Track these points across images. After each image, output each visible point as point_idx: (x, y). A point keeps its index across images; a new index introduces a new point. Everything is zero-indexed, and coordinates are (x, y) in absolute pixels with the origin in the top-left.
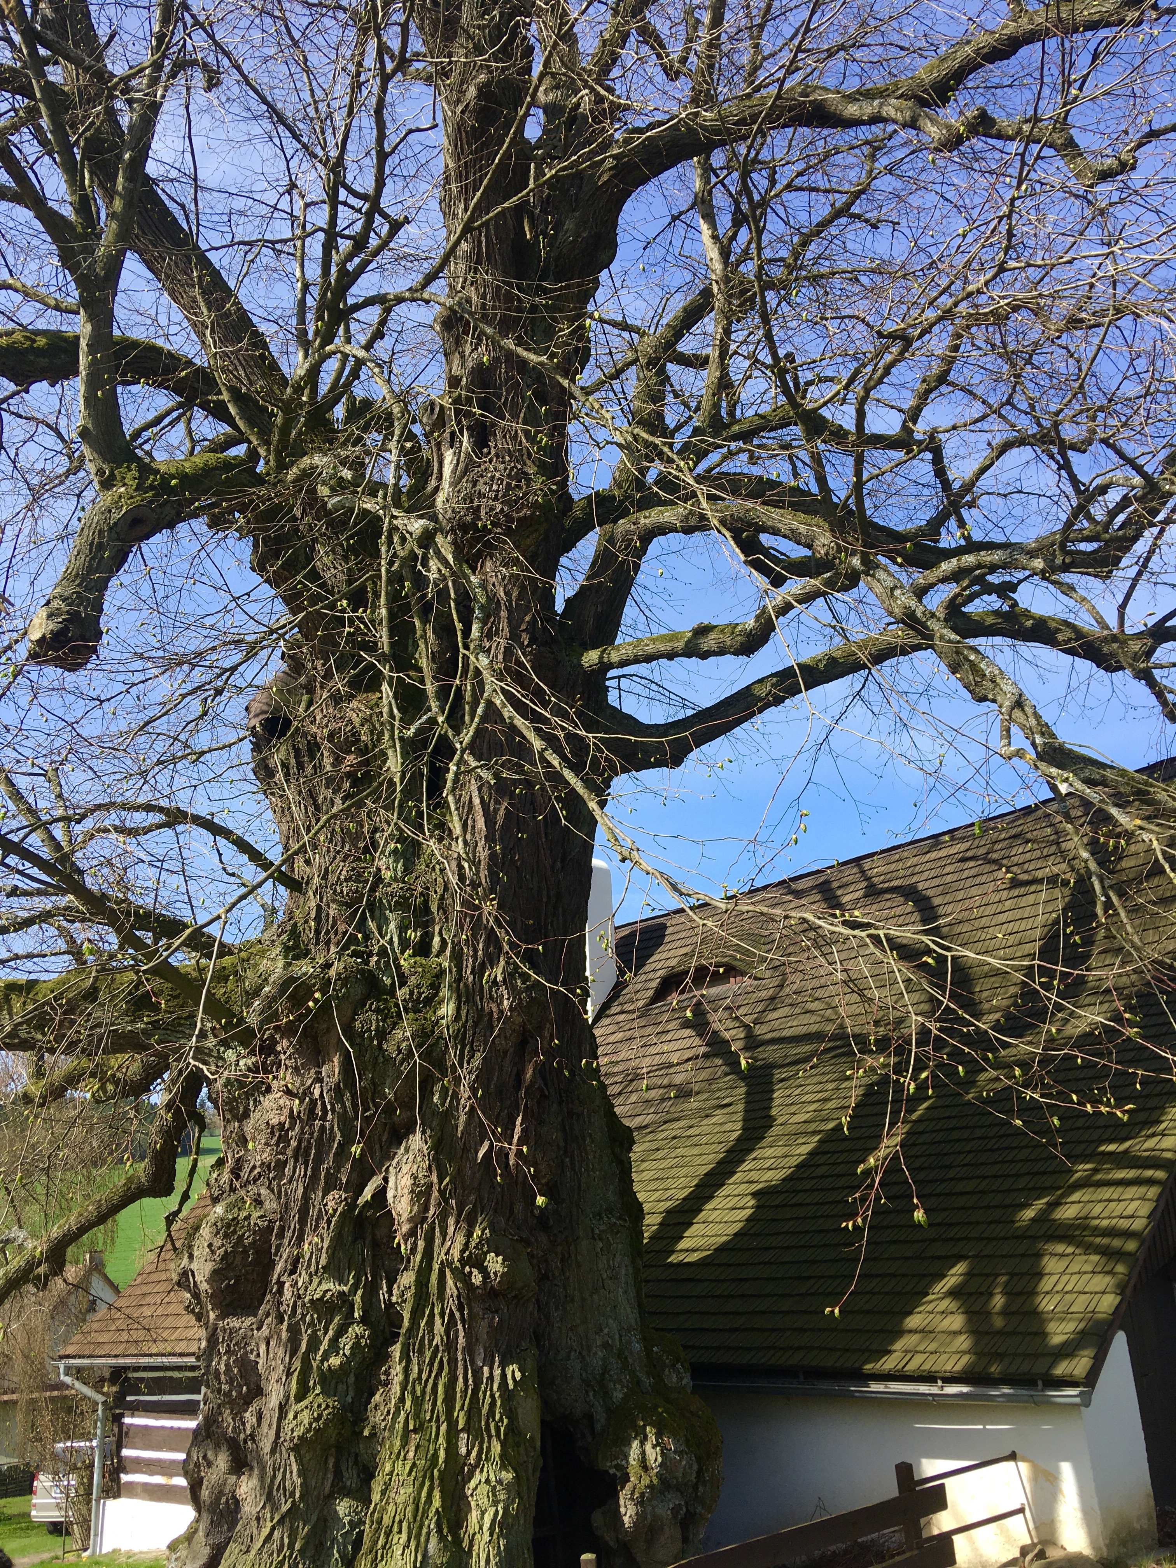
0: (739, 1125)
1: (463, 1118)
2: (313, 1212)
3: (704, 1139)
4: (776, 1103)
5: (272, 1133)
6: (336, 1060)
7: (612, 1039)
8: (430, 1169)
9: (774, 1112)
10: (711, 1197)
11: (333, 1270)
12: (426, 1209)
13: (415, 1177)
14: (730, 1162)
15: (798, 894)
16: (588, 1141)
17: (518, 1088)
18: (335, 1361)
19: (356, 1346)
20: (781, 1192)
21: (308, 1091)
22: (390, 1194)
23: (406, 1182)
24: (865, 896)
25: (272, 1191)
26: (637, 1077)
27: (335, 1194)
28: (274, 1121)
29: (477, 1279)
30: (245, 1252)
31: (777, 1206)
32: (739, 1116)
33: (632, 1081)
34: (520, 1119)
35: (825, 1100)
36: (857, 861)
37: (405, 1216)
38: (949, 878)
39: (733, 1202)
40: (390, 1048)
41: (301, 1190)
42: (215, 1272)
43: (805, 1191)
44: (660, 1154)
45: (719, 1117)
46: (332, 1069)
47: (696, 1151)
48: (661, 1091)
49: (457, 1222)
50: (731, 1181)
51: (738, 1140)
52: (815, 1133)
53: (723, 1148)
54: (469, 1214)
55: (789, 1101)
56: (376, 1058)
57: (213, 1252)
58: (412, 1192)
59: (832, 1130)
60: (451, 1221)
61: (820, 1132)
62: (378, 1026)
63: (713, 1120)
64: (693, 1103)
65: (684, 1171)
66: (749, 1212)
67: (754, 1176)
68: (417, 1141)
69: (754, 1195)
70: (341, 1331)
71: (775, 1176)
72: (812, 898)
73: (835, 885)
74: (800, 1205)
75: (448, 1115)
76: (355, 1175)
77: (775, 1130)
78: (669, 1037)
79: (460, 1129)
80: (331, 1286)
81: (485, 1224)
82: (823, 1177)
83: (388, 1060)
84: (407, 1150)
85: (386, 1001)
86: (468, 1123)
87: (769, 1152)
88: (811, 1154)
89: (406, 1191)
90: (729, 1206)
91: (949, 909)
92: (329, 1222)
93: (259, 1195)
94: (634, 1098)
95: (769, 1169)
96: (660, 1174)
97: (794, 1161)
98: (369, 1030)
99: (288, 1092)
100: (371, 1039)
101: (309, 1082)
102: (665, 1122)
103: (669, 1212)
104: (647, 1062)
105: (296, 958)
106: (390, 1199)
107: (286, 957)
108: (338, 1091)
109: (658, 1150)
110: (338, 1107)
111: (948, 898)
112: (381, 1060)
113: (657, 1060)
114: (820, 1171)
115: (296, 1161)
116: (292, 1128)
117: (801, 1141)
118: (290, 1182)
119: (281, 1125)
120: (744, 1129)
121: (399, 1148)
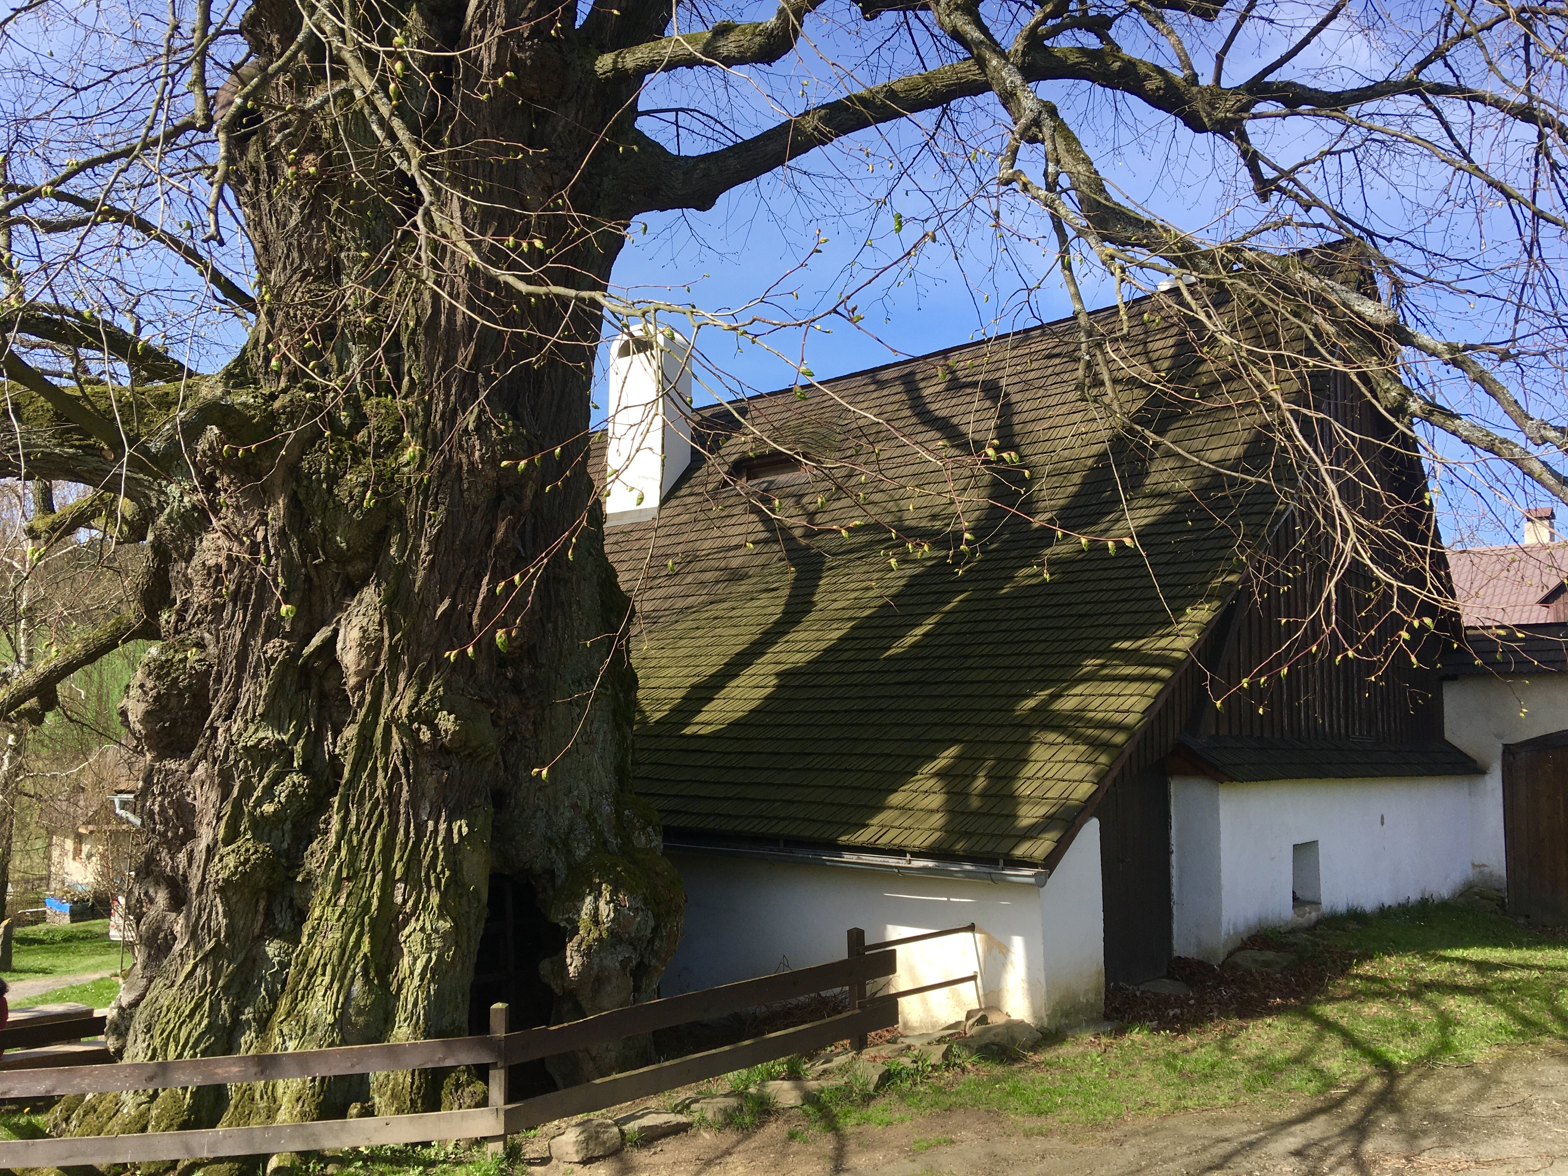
0: (780, 609)
1: (421, 573)
2: (252, 659)
3: (745, 621)
4: (820, 590)
5: (209, 574)
6: (281, 502)
7: (677, 520)
8: (381, 624)
9: (816, 598)
10: (737, 675)
11: (272, 717)
12: (377, 663)
13: (363, 629)
14: (762, 643)
15: (881, 385)
16: (574, 607)
17: (488, 546)
18: (268, 808)
19: (293, 794)
20: (804, 674)
21: (251, 533)
22: (339, 646)
23: (355, 634)
24: (947, 389)
25: (211, 634)
26: (696, 559)
27: (276, 641)
28: (211, 562)
29: (425, 735)
30: (181, 694)
31: (797, 687)
32: (783, 601)
33: (690, 562)
34: (487, 578)
35: (868, 589)
36: (945, 353)
37: (352, 669)
38: (1032, 375)
39: (756, 680)
40: (342, 493)
41: (238, 636)
42: (148, 713)
43: (828, 673)
44: (699, 633)
45: (764, 599)
46: (277, 511)
47: (734, 631)
48: (717, 573)
49: (409, 678)
50: (759, 661)
51: (776, 623)
52: (850, 619)
53: (759, 629)
54: (423, 671)
55: (833, 588)
56: (326, 503)
57: (145, 693)
58: (361, 645)
59: (867, 617)
60: (402, 677)
61: (856, 618)
62: (328, 468)
63: (758, 603)
64: (743, 587)
65: (719, 649)
66: (769, 690)
67: (783, 657)
68: (370, 595)
69: (778, 675)
70: (277, 779)
71: (800, 658)
72: (894, 390)
73: (919, 376)
74: (820, 686)
75: (406, 569)
76: (301, 625)
77: (812, 616)
78: (733, 521)
79: (418, 584)
80: (269, 735)
81: (439, 682)
82: (848, 661)
83: (340, 506)
84: (360, 602)
85: (341, 441)
86: (427, 580)
87: (802, 635)
88: (840, 639)
89: (354, 644)
90: (751, 684)
91: (1027, 406)
92: (268, 670)
93: (203, 639)
94: (689, 579)
95: (798, 651)
96: (696, 651)
97: (823, 645)
98: (318, 472)
99: (228, 533)
100: (320, 482)
101: (253, 523)
102: (711, 603)
103: (693, 687)
104: (707, 544)
105: (238, 386)
106: (339, 652)
107: (226, 384)
108: (282, 534)
109: (697, 628)
110: (283, 552)
111: (1028, 395)
112: (331, 505)
113: (718, 543)
114: (845, 656)
115: (235, 605)
116: (229, 571)
117: (835, 626)
118: (228, 626)
119: (218, 567)
120: (784, 613)
121: (352, 600)
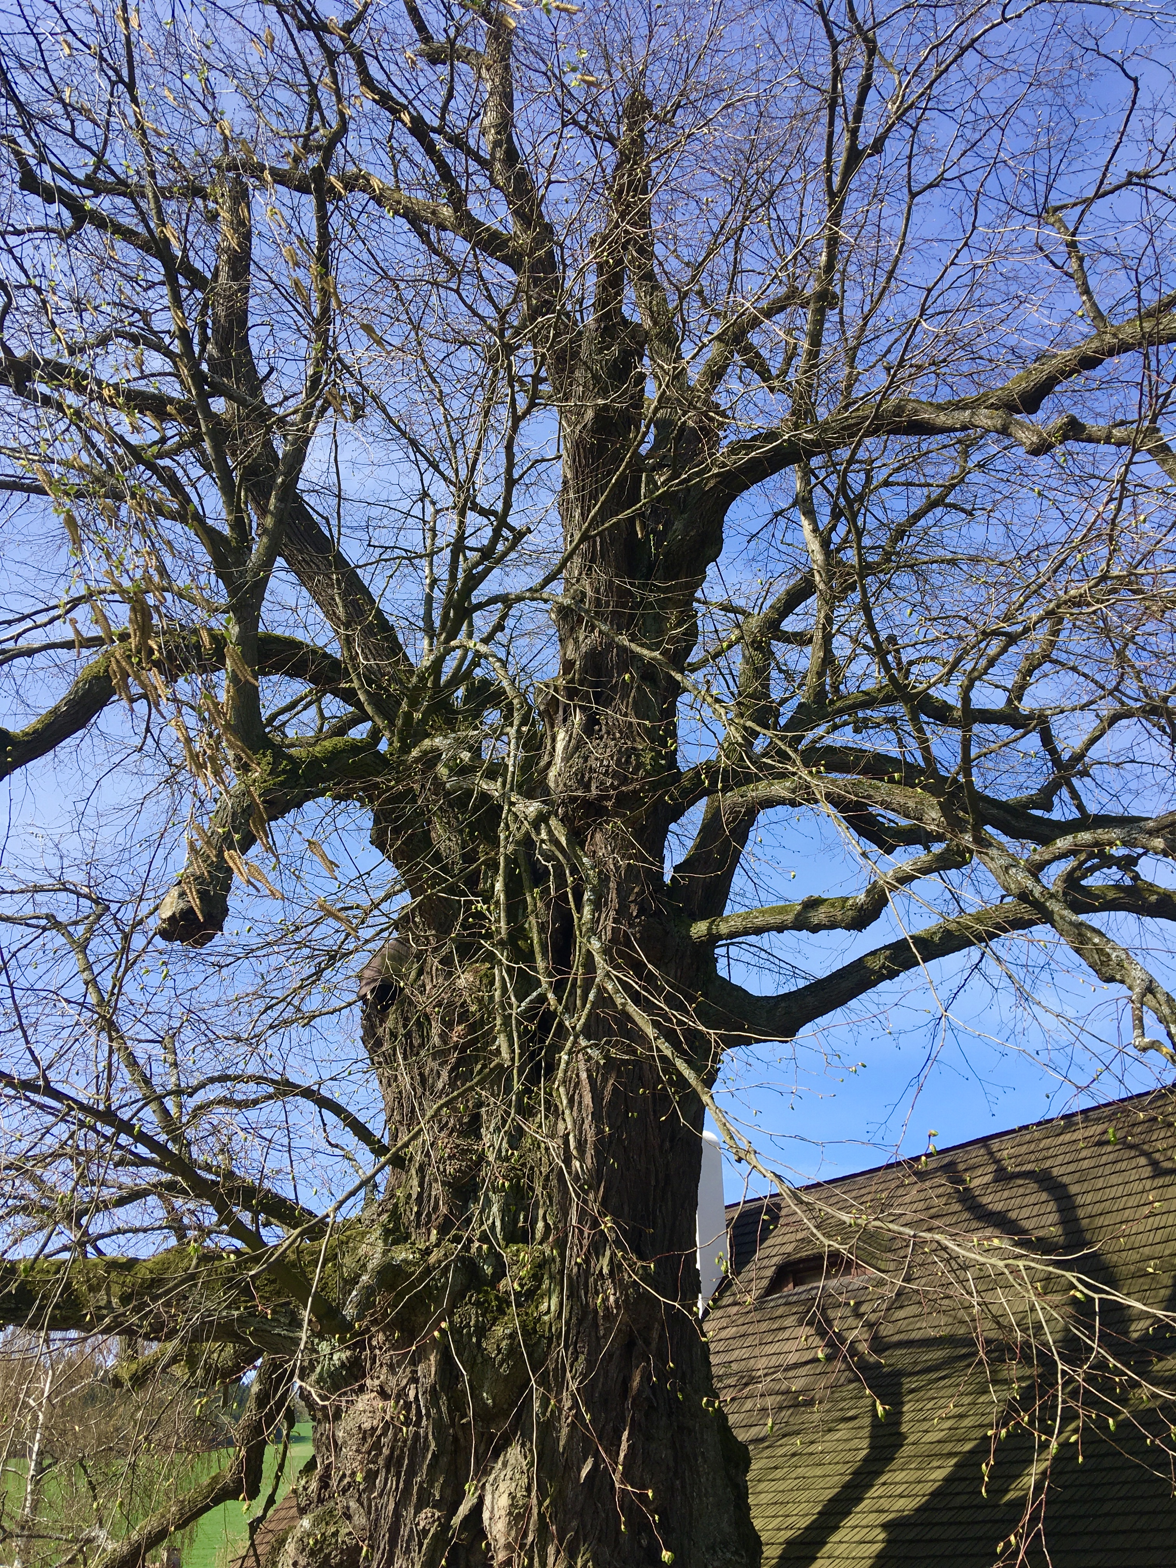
0: (865, 1443)
1: (565, 1431)
2: (404, 1532)
3: (828, 1458)
4: (907, 1417)
5: (364, 1439)
6: (432, 1358)
7: (724, 1334)
8: (529, 1489)
9: (904, 1429)
10: (836, 1528)
12: (525, 1535)
13: (513, 1497)
14: (856, 1487)
15: (922, 1176)
16: (700, 1460)
17: (624, 1397)
20: (915, 1525)
21: (402, 1393)
22: (486, 1515)
23: (504, 1501)
24: (995, 1181)
25: (362, 1504)
26: (752, 1380)
27: (427, 1512)
28: (367, 1426)
31: (911, 1541)
32: (866, 1432)
33: (746, 1385)
34: (626, 1433)
35: (961, 1416)
36: (984, 1141)
37: (502, 1541)
38: (1085, 1164)
39: (861, 1534)
40: (489, 1346)
41: (391, 1506)
43: (942, 1524)
44: (779, 1474)
45: (843, 1432)
46: (429, 1368)
47: (818, 1471)
48: (779, 1398)
49: (558, 1552)
50: (858, 1509)
51: (865, 1460)
52: (951, 1455)
53: (849, 1469)
54: (570, 1543)
55: (920, 1416)
56: (475, 1358)
58: (510, 1514)
59: (971, 1452)
60: (551, 1550)
61: (956, 1454)
62: (477, 1321)
63: (838, 1435)
64: (816, 1414)
65: (805, 1495)
66: (879, 1546)
67: (884, 1503)
68: (514, 1453)
69: (885, 1526)
71: (906, 1505)
72: (937, 1181)
73: (961, 1167)
74: (937, 1540)
75: (550, 1427)
76: (448, 1491)
77: (906, 1450)
78: (786, 1334)
79: (562, 1443)
81: (587, 1555)
82: (962, 1508)
83: (488, 1360)
84: (505, 1464)
85: (486, 1292)
86: (570, 1437)
87: (900, 1476)
88: (947, 1480)
89: (503, 1513)
90: (856, 1538)
91: (1089, 1198)
92: (421, 1545)
93: (348, 1508)
94: (748, 1405)
95: (901, 1496)
96: (780, 1497)
97: (929, 1488)
98: (468, 1325)
99: (383, 1394)
100: (470, 1336)
101: (405, 1381)
102: (784, 1436)
103: (789, 1543)
104: (762, 1363)
105: (395, 1242)
106: (486, 1522)
107: (385, 1241)
108: (433, 1394)
109: (776, 1468)
110: (433, 1411)
111: (1086, 1186)
112: (479, 1360)
113: (774, 1361)
114: (959, 1501)
115: (388, 1471)
116: (384, 1433)
117: (935, 1464)
118: (381, 1495)
119: (373, 1429)
120: (872, 1447)
121: (496, 1462)
